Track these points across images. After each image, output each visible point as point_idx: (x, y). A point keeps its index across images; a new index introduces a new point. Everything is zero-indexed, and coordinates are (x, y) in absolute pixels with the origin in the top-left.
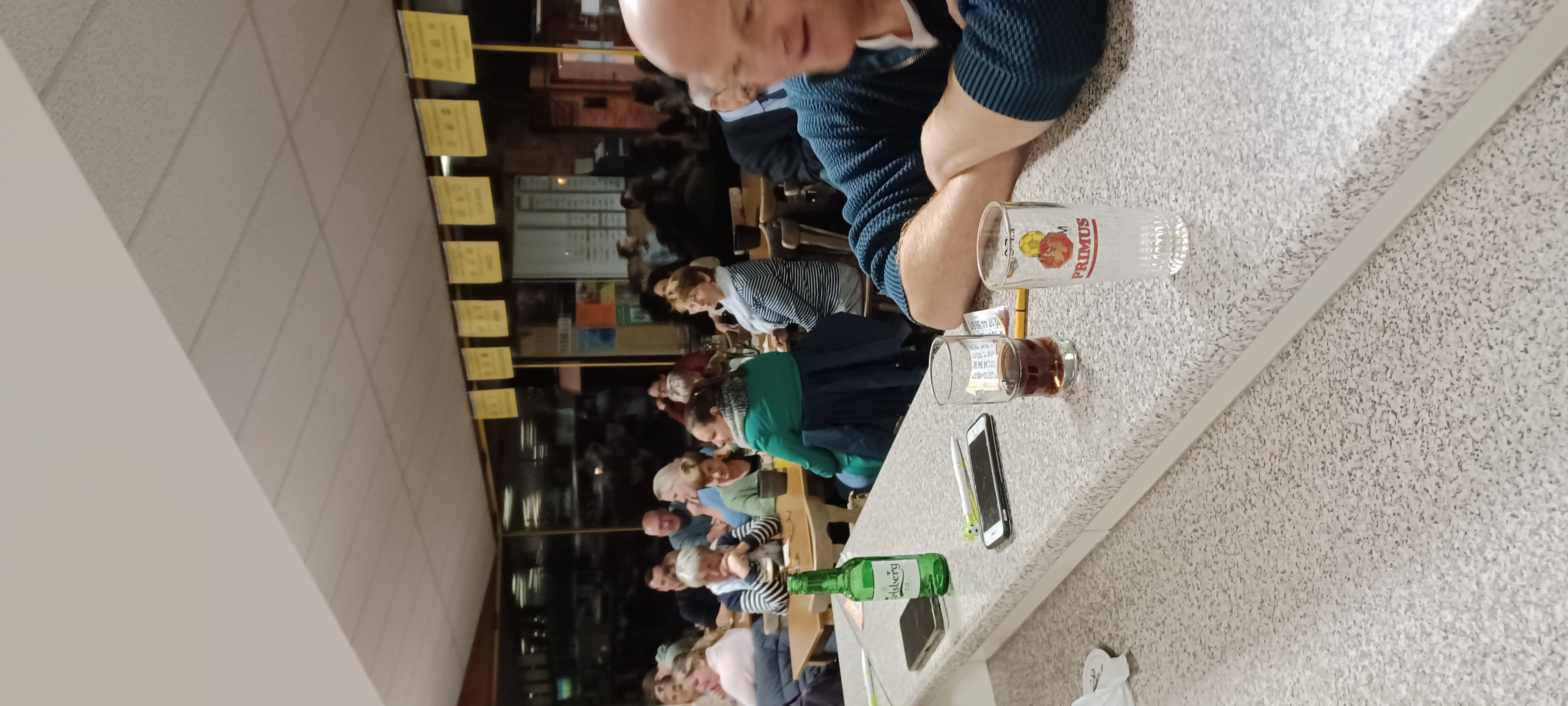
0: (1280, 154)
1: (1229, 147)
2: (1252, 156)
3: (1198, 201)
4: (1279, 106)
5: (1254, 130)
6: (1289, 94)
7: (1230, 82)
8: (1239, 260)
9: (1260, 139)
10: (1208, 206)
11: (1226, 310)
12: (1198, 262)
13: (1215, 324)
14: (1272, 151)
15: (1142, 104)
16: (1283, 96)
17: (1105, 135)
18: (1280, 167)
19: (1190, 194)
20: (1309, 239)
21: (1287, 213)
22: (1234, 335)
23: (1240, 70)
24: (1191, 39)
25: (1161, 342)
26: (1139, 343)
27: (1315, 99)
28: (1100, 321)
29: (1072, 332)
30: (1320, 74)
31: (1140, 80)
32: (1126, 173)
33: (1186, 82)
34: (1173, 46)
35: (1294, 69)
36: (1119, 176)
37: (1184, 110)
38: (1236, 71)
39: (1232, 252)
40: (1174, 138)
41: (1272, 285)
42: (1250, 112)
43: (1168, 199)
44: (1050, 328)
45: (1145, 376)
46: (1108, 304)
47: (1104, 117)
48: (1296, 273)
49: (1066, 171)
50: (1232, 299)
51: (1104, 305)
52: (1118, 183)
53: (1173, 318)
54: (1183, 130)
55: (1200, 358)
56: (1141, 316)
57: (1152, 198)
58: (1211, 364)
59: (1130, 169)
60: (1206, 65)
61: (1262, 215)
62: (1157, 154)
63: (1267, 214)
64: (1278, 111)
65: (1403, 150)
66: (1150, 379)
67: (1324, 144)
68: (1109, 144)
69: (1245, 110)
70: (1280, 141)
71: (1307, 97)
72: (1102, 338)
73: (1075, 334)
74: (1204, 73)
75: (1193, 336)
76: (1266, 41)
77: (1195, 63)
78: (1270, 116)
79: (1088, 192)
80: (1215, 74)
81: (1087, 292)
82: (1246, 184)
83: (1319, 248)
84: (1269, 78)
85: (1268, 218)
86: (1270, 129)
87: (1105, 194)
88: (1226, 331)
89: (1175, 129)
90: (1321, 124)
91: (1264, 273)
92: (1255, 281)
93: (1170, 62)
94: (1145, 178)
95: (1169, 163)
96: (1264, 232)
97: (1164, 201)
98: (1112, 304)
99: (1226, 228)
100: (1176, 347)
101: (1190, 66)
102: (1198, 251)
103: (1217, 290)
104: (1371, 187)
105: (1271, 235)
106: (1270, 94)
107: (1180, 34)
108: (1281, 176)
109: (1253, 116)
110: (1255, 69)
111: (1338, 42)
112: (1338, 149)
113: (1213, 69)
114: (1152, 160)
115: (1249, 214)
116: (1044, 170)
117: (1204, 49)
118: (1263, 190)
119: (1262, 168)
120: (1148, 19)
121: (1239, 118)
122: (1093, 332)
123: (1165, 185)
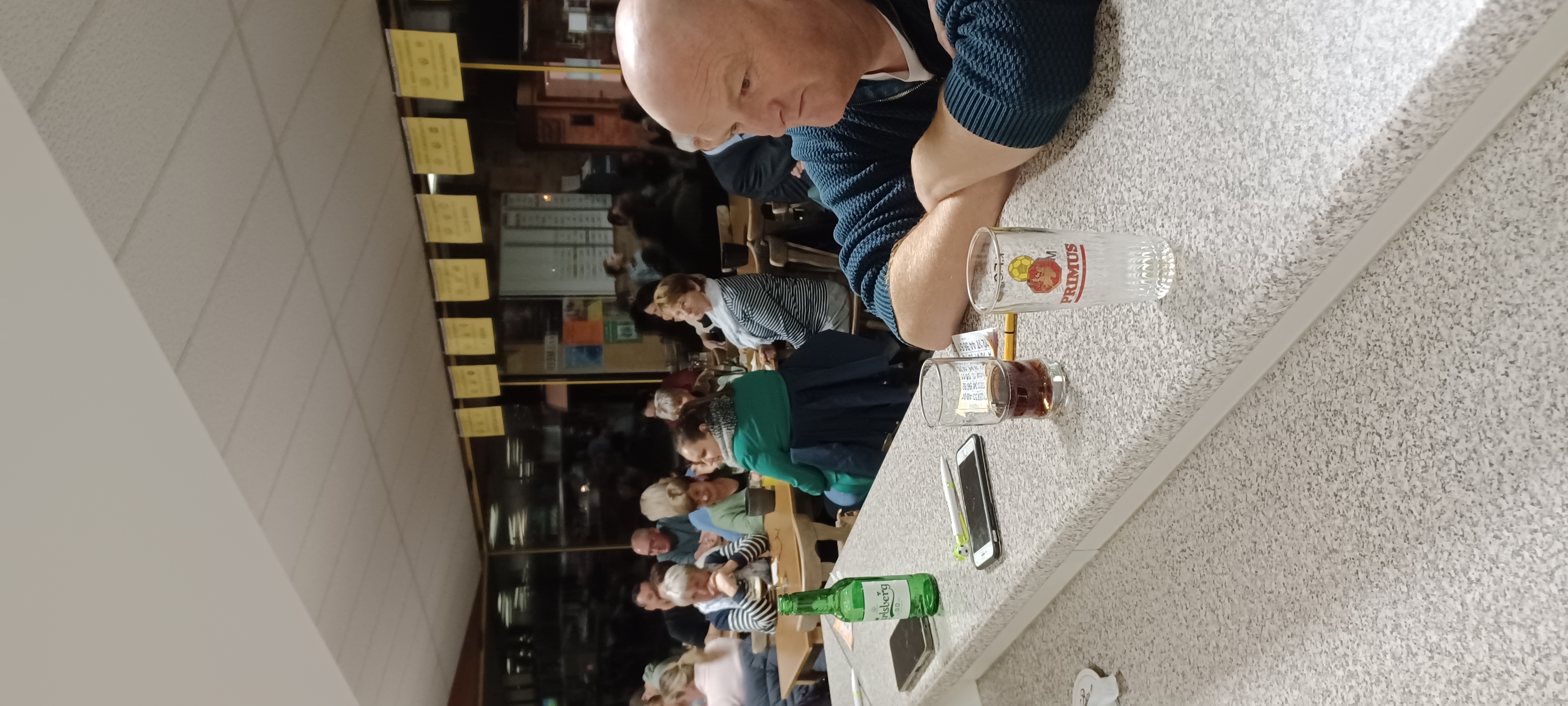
0: (1265, 182)
1: (1215, 175)
2: (1237, 184)
3: (1184, 227)
4: (1263, 134)
5: (1239, 157)
6: (1273, 123)
7: (1215, 110)
8: (1226, 285)
9: (1244, 167)
10: (1194, 232)
11: (1212, 335)
12: (1185, 287)
13: (1202, 348)
14: (1256, 179)
15: (1129, 131)
16: (1267, 125)
17: (1092, 160)
18: (1265, 195)
19: (1176, 220)
20: (1294, 265)
21: (1272, 239)
22: (1221, 359)
23: (1224, 99)
24: (1176, 68)
25: (1149, 365)
26: (1127, 366)
27: (1298, 128)
28: (1088, 344)
29: (1061, 354)
30: (1303, 104)
31: (1126, 107)
32: (1113, 198)
33: (1172, 110)
34: (1158, 74)
35: (1278, 99)
36: (1106, 201)
37: (1170, 137)
38: (1221, 99)
39: (1218, 277)
40: (1160, 164)
41: (1258, 310)
42: (1235, 140)
43: (1154, 224)
44: (1038, 350)
45: (1134, 399)
46: (1096, 327)
47: (1091, 143)
48: (1281, 299)
49: (1053, 195)
50: (1219, 324)
51: (1092, 328)
52: (1106, 208)
53: (1160, 342)
54: (1169, 157)
55: (1187, 381)
56: (1129, 340)
57: (1139, 224)
58: (1198, 388)
59: (1117, 194)
60: (1191, 93)
61: (1247, 241)
62: (1144, 180)
63: (1253, 240)
64: (1262, 140)
65: (1385, 179)
66: (1138, 402)
67: (1308, 173)
68: (1097, 170)
69: (1229, 138)
70: (1264, 170)
71: (1291, 127)
72: (1090, 361)
73: (1064, 357)
74: (1189, 101)
75: (1180, 360)
76: (1250, 70)
77: (1180, 91)
78: (1254, 144)
79: (1075, 217)
80: (1200, 102)
81: (1075, 315)
82: (1231, 211)
83: (1304, 274)
84: (1253, 107)
85: (1254, 244)
86: (1255, 157)
87: (1092, 218)
88: (1212, 355)
89: (1161, 156)
90: (1305, 153)
91: (1250, 298)
92: (1241, 306)
93: (1155, 90)
94: (1132, 203)
95: (1155, 189)
96: (1250, 258)
97: (1151, 226)
98: (1100, 327)
99: (1212, 253)
100: (1163, 370)
101: (1176, 94)
102: (1185, 276)
103: (1204, 315)
104: (1354, 215)
105: (1256, 260)
106: (1254, 123)
107: (1165, 63)
108: (1265, 203)
109: (1238, 144)
110: (1239, 98)
111: (1321, 73)
112: (1322, 178)
113: (1198, 97)
114: (1139, 186)
115: (1234, 240)
116: (1032, 194)
117: (1190, 78)
118: (1249, 217)
119: (1248, 195)
120: (1134, 47)
121: (1224, 146)
122: (1081, 354)
123: (1152, 211)
